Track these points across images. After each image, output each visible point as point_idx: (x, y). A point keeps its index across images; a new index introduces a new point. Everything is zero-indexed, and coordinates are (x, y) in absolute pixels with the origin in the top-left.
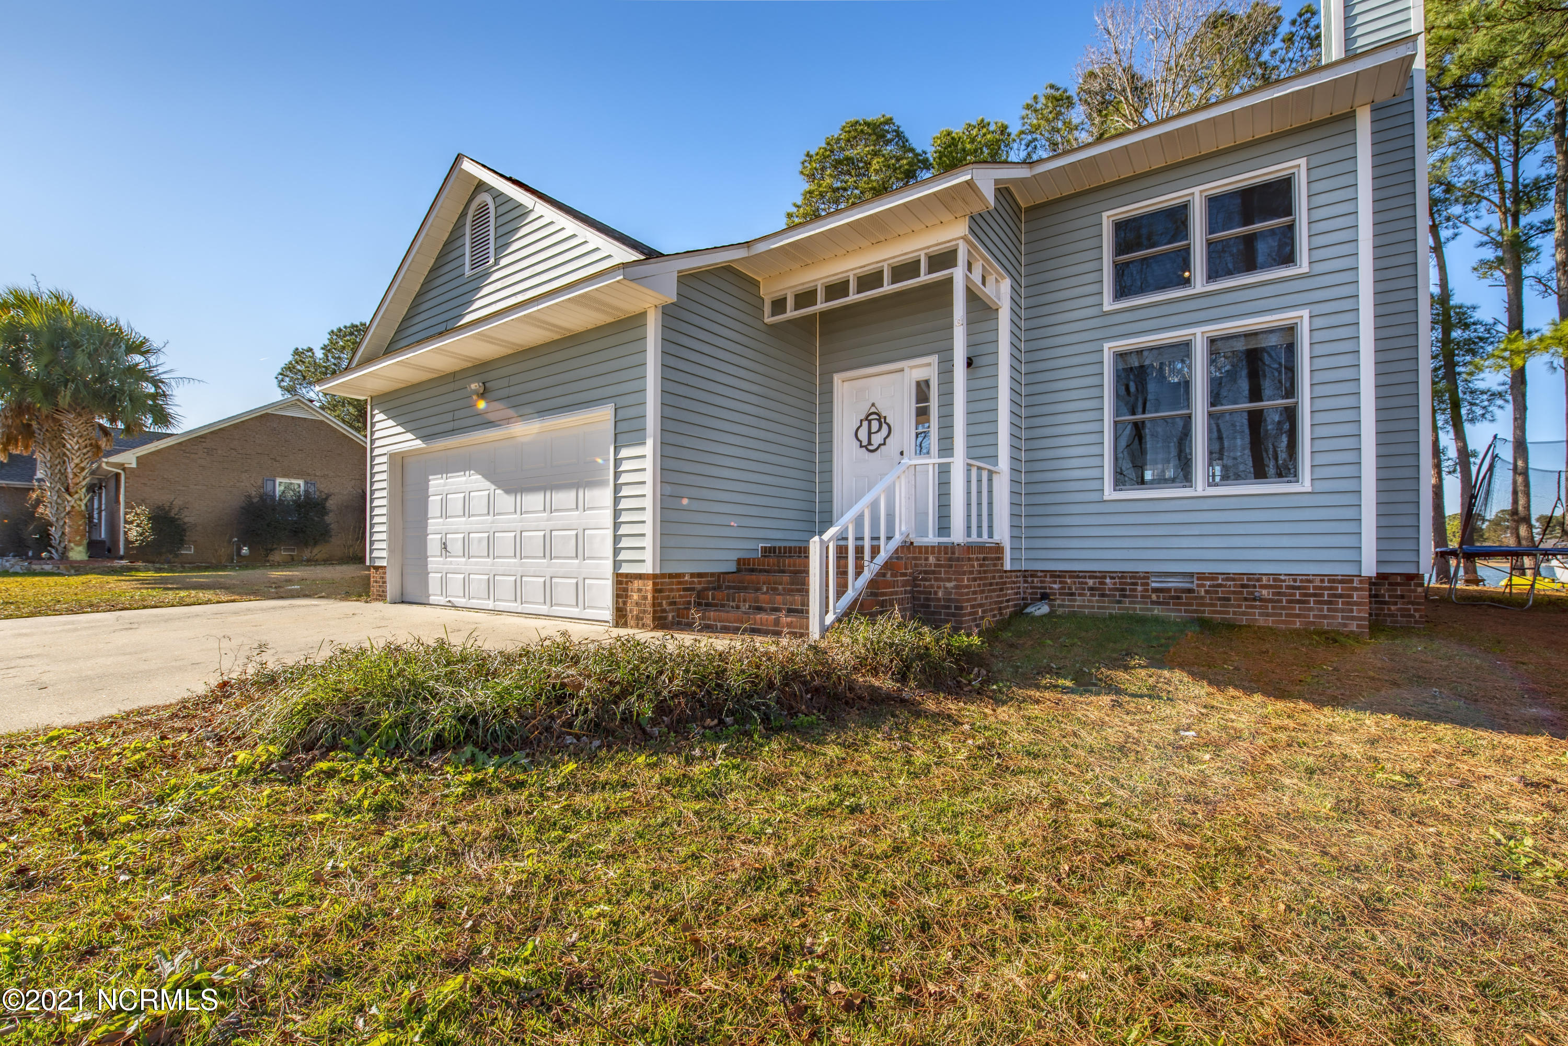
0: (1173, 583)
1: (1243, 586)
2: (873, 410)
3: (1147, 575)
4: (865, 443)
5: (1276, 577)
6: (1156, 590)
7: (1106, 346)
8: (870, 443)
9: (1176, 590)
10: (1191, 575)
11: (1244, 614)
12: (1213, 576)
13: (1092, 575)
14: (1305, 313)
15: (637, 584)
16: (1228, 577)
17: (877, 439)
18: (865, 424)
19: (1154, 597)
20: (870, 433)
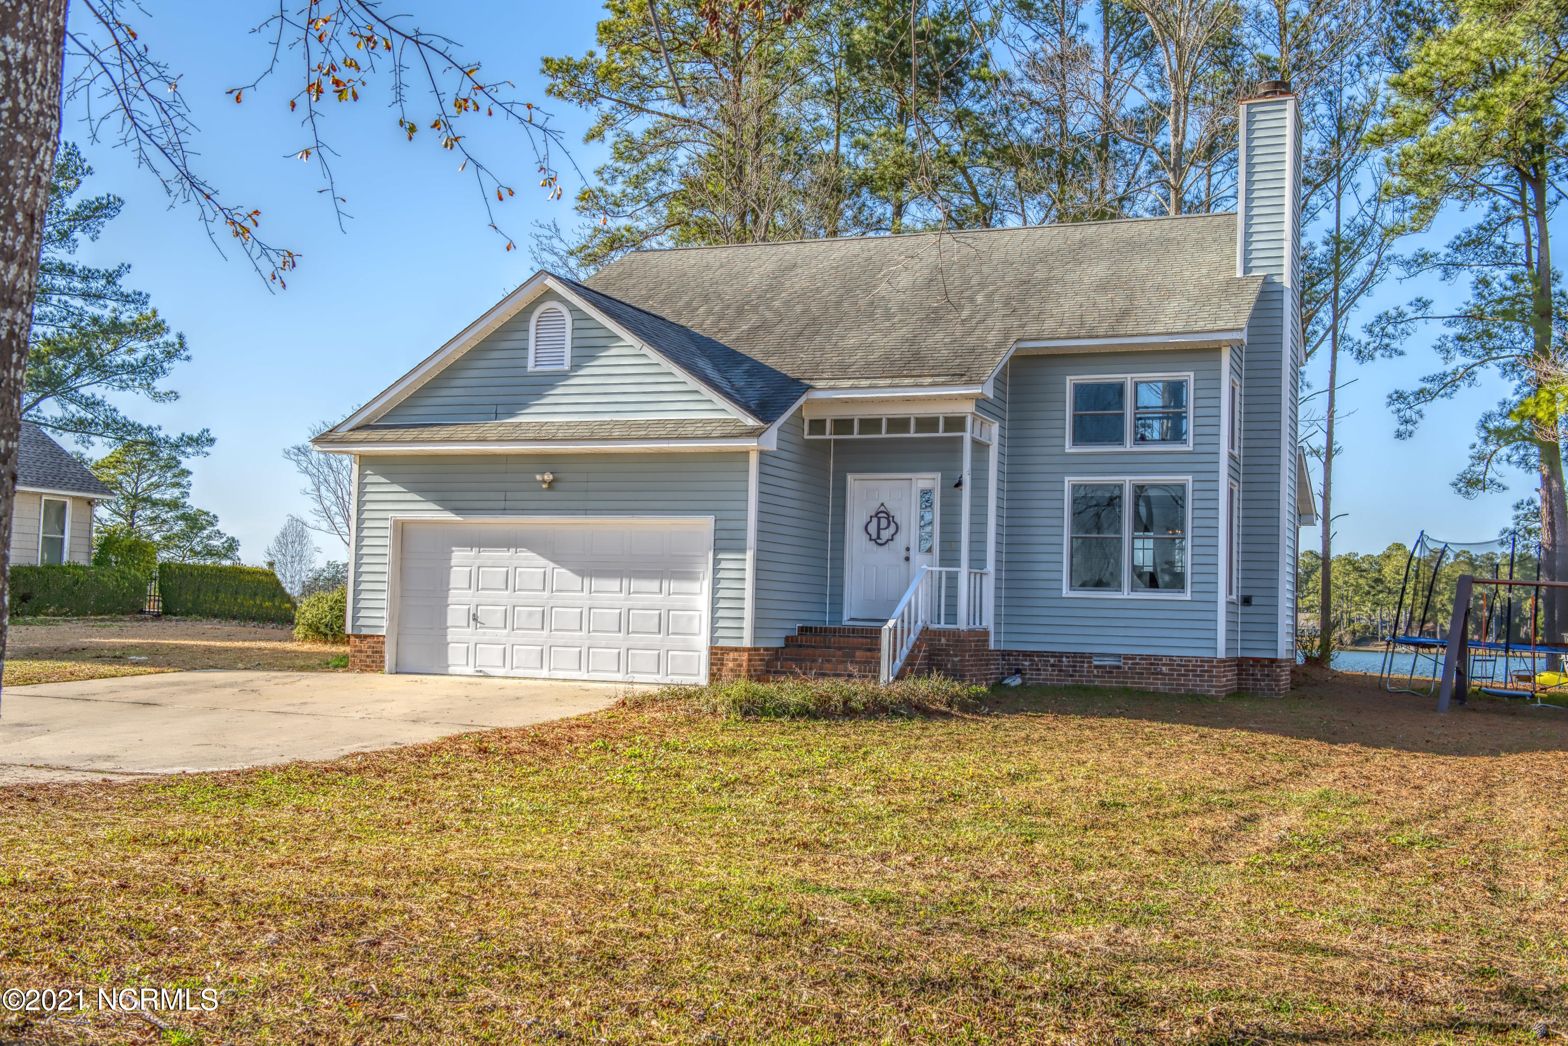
0: (1108, 662)
1: (1151, 664)
2: (882, 509)
3: (1091, 655)
4: (874, 536)
5: (1171, 658)
6: (1097, 667)
7: (1067, 479)
8: (879, 537)
9: (1111, 667)
10: (1120, 656)
11: (1152, 684)
12: (1133, 657)
13: (1053, 654)
14: (1190, 478)
15: (732, 655)
16: (1143, 657)
17: (885, 535)
18: (875, 520)
19: (1095, 672)
20: (879, 529)
